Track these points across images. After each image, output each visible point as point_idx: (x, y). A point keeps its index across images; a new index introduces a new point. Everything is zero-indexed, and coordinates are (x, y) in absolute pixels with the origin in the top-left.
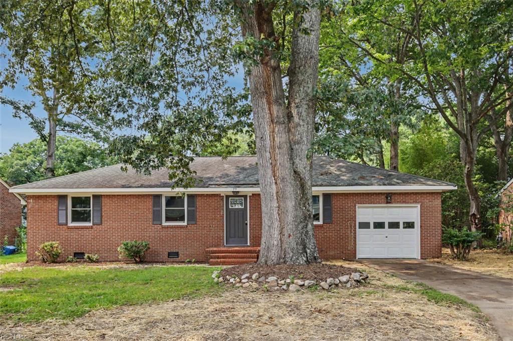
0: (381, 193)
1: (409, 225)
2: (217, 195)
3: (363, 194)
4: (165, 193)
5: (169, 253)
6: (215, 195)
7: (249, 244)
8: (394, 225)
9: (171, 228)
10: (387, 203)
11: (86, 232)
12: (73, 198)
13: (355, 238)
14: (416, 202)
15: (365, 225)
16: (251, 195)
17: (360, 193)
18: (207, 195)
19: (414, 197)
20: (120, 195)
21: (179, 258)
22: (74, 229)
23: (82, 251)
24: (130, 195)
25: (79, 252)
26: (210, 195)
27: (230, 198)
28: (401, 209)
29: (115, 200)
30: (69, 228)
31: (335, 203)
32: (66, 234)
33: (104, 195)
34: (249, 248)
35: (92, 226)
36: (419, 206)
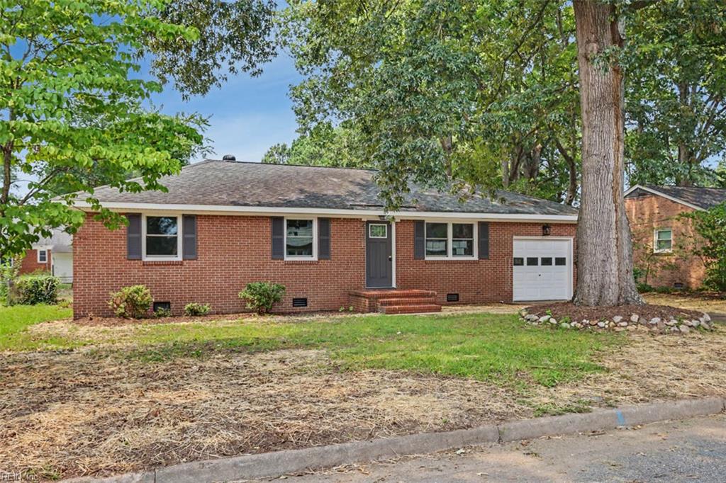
0: (537, 223)
1: (561, 261)
2: (357, 219)
3: (520, 223)
4: (288, 215)
5: (294, 299)
6: (354, 219)
7: (394, 285)
8: (547, 261)
9: (297, 264)
10: (544, 235)
11: (172, 270)
12: (149, 218)
13: (512, 276)
14: (570, 235)
15: (519, 262)
16: (399, 221)
17: (517, 223)
18: (344, 219)
19: (569, 228)
20: (224, 216)
21: (308, 307)
22: (154, 267)
23: (167, 300)
24: (240, 217)
25: (162, 300)
26: (348, 219)
27: (370, 225)
28: (553, 242)
29: (217, 222)
30: (145, 264)
31: (492, 233)
32: (141, 274)
33: (201, 216)
34: (395, 292)
35: (181, 262)
36: (572, 239)
